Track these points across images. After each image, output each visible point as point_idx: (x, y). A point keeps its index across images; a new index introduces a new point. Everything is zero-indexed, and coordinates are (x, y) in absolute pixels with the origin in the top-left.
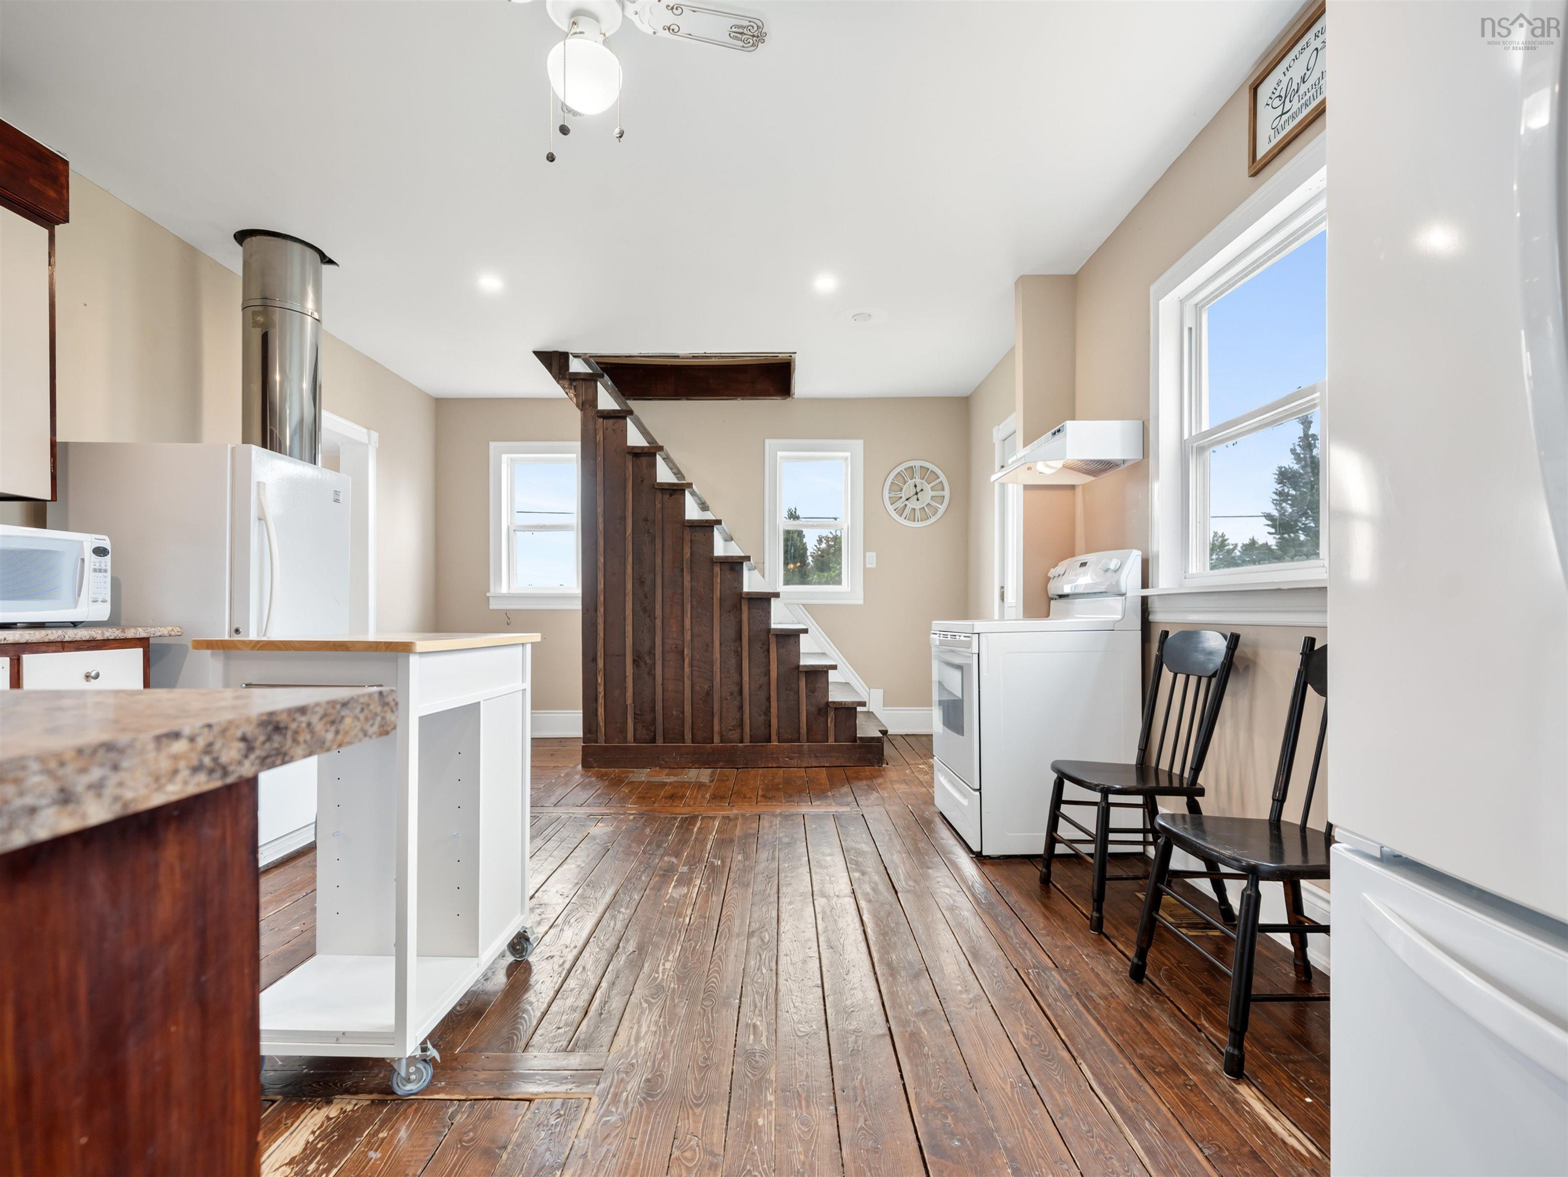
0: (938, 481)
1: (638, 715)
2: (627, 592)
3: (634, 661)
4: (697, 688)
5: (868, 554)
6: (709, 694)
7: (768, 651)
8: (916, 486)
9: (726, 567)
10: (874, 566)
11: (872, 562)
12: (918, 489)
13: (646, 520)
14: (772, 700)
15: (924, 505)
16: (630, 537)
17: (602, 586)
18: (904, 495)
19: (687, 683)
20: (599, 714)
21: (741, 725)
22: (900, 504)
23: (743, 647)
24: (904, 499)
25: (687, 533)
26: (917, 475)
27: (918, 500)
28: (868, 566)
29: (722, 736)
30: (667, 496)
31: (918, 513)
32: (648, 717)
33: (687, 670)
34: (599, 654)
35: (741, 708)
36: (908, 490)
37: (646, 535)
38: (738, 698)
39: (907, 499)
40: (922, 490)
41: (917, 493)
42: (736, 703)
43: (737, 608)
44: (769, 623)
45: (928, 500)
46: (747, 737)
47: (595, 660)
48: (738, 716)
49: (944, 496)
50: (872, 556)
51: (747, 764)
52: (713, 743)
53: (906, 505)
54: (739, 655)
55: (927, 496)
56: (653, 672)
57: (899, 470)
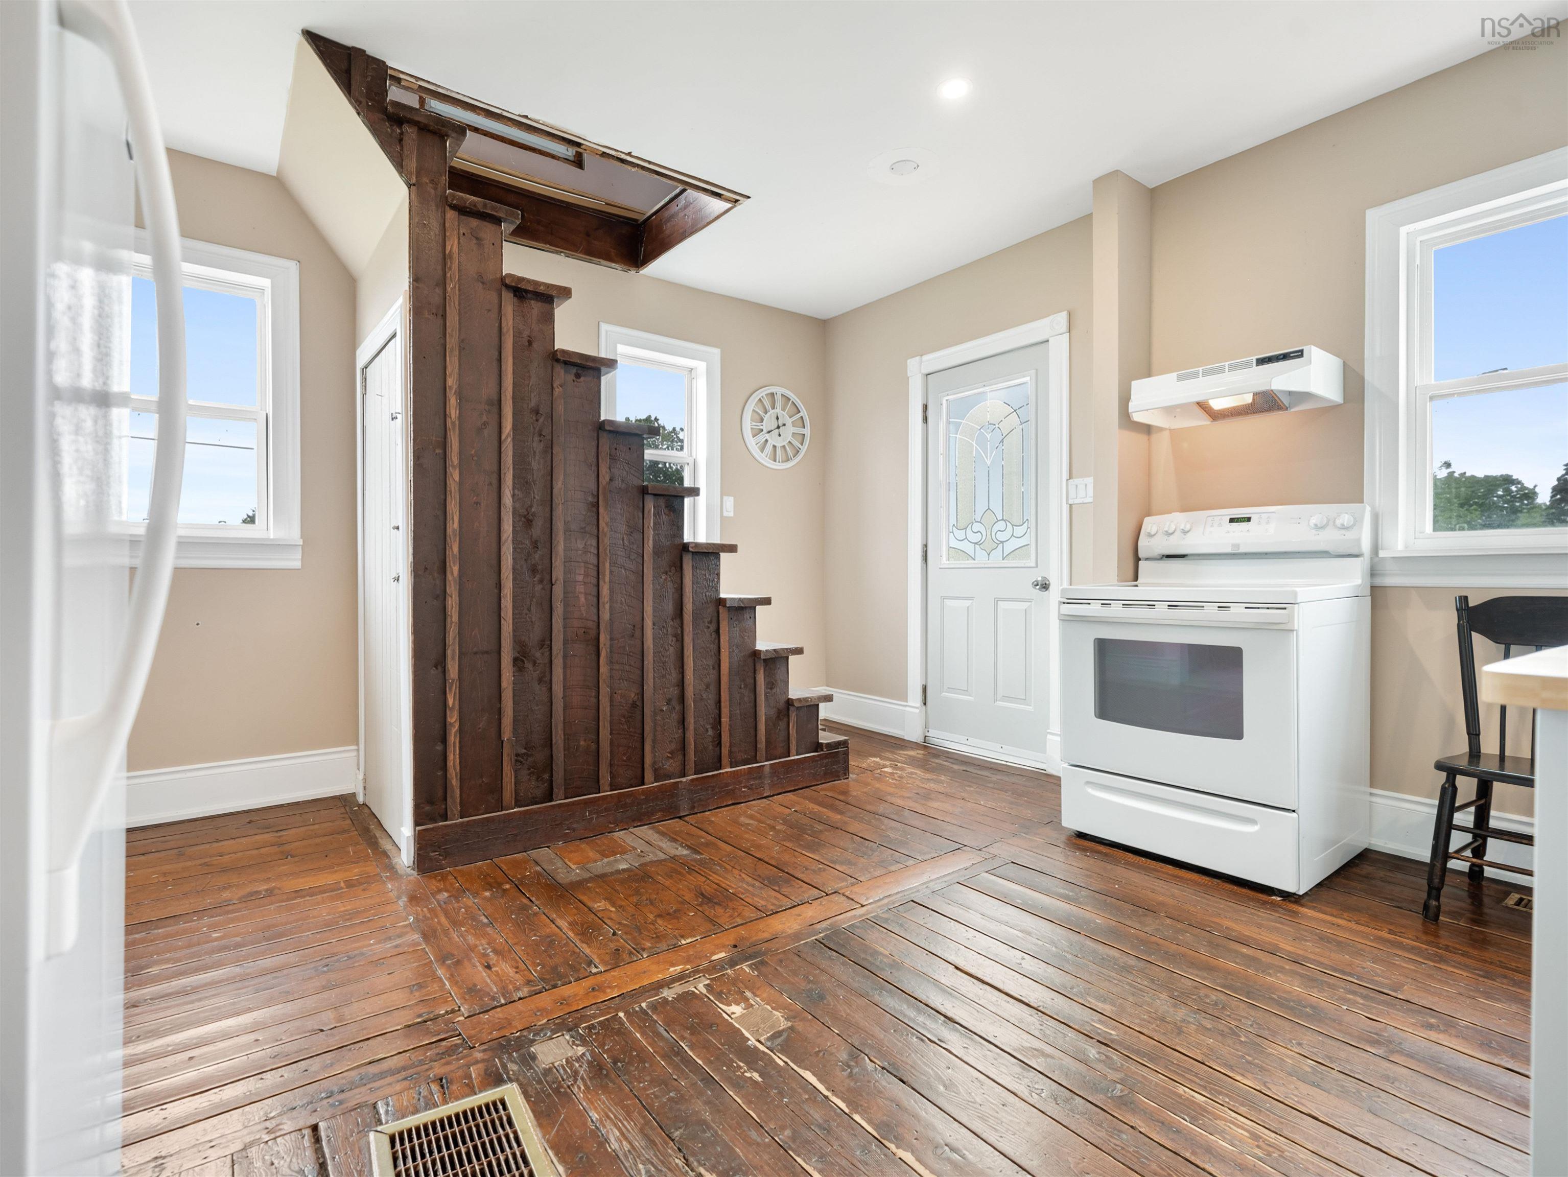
0: (798, 416)
1: (522, 755)
2: (503, 538)
3: (515, 660)
4: (617, 697)
5: (725, 498)
6: (638, 706)
7: (717, 631)
8: (777, 418)
9: (662, 502)
10: (731, 514)
11: (729, 512)
12: (780, 424)
13: (536, 412)
14: (723, 704)
15: (785, 443)
16: (509, 439)
17: (456, 526)
18: (765, 426)
19: (604, 690)
20: (450, 763)
21: (683, 748)
22: (762, 438)
23: (685, 627)
24: (765, 431)
25: (605, 441)
26: (779, 404)
27: (780, 435)
28: (725, 514)
29: (656, 771)
30: (571, 377)
31: (779, 451)
32: (540, 756)
33: (604, 669)
34: (449, 652)
35: (683, 721)
36: (769, 423)
37: (536, 439)
38: (678, 708)
39: (769, 432)
40: (784, 425)
41: (778, 427)
42: (675, 716)
43: (679, 567)
44: (717, 591)
45: (790, 438)
46: (691, 765)
47: (441, 663)
48: (678, 734)
49: (804, 435)
50: (729, 502)
51: (693, 807)
52: (643, 784)
53: (767, 441)
54: (680, 639)
55: (789, 432)
56: (547, 679)
57: (760, 396)
